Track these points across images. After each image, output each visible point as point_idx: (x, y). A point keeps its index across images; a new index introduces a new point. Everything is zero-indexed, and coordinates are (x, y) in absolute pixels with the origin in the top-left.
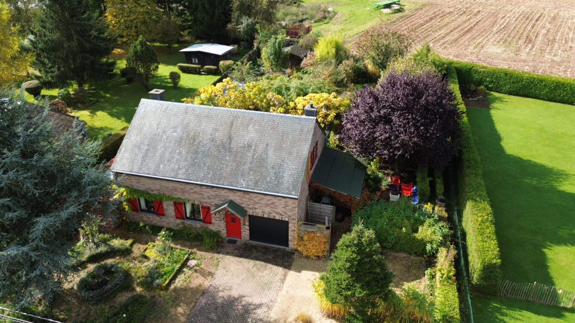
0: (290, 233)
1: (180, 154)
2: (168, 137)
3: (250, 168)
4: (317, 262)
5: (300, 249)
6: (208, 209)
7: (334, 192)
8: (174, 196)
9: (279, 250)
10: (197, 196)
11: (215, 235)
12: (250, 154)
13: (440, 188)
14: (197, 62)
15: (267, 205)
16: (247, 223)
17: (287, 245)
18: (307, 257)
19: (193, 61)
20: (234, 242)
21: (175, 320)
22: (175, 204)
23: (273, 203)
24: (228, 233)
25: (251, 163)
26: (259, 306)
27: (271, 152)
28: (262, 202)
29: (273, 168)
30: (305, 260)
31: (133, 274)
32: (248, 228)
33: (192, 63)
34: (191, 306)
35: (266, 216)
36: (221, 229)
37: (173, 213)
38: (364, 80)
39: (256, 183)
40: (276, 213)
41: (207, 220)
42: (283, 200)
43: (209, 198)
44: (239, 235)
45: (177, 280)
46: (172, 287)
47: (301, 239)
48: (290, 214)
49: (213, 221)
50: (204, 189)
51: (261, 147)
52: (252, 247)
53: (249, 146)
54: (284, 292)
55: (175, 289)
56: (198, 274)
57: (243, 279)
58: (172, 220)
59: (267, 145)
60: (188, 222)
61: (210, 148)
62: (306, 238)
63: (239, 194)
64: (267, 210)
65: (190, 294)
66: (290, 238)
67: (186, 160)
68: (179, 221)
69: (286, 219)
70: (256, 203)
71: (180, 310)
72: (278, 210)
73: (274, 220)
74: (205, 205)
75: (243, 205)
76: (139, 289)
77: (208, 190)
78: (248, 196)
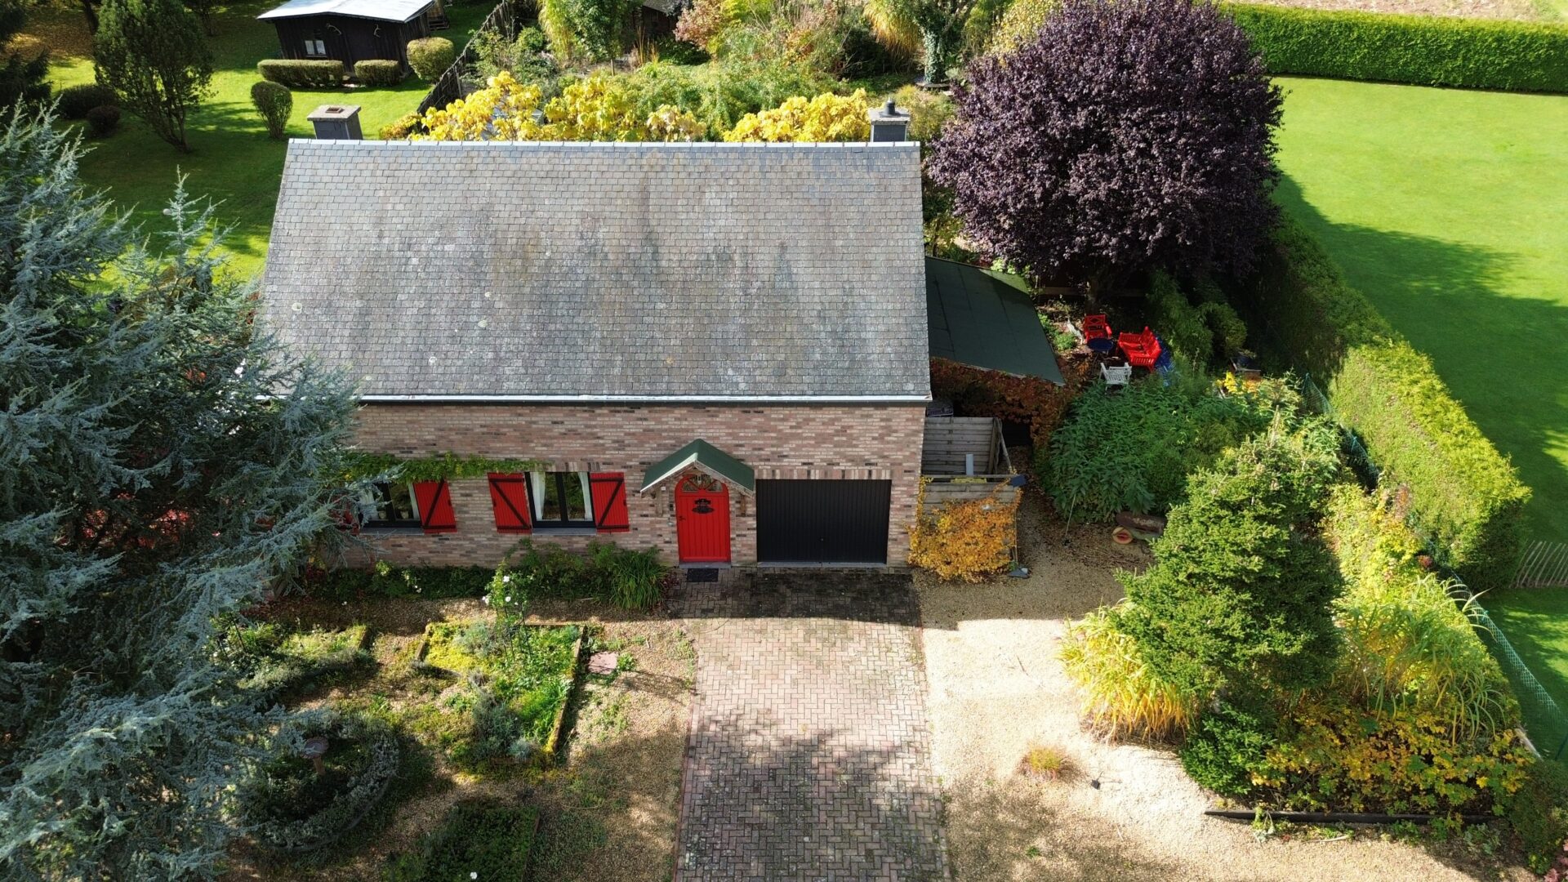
0: (894, 517)
1: (488, 309)
2: (427, 261)
3: (747, 329)
4: (991, 591)
5: (925, 561)
6: (619, 480)
7: (988, 376)
8: (490, 457)
9: (858, 575)
10: (576, 444)
11: (643, 563)
12: (733, 284)
13: (1236, 331)
14: (322, 50)
15: (821, 439)
16: (751, 509)
17: (882, 556)
18: (955, 581)
19: (310, 50)
20: (711, 575)
21: (634, 850)
22: (494, 481)
23: (843, 430)
24: (684, 553)
25: (746, 311)
26: (889, 754)
27: (802, 269)
28: (806, 432)
29: (822, 318)
30: (951, 591)
31: (422, 737)
32: (752, 522)
33: (303, 55)
34: (670, 798)
35: (816, 475)
36: (659, 542)
37: (489, 516)
38: (871, 66)
39: (781, 372)
40: (852, 460)
41: (612, 516)
42: (878, 414)
43: (621, 445)
44: (726, 554)
45: (581, 726)
46: (576, 750)
47: (928, 528)
48: (899, 456)
49: (633, 519)
50: (603, 418)
51: (764, 260)
52: (774, 580)
53: (725, 258)
54: (937, 696)
55: (593, 757)
56: (641, 694)
57: (795, 682)
58: (482, 539)
59: (783, 247)
60: (543, 538)
61: (589, 281)
62: (945, 522)
63: (727, 415)
64: (821, 455)
65: (646, 759)
66: (893, 531)
67: (515, 329)
68: (510, 539)
69: (885, 476)
70: (784, 439)
71: (641, 816)
72: (860, 451)
73: (845, 484)
74: (604, 469)
75: (739, 453)
76: (464, 780)
77: (618, 418)
78: (757, 420)
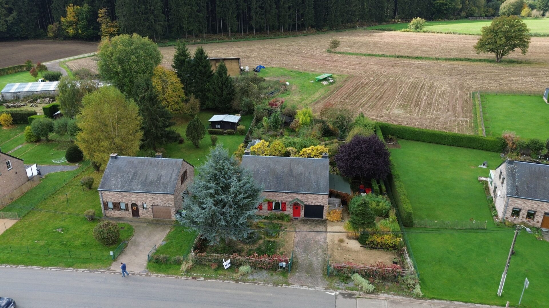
0: (324, 211)
1: (269, 179)
2: (261, 172)
3: (304, 183)
4: (338, 223)
5: (329, 218)
6: (285, 203)
8: (268, 199)
9: (319, 220)
10: (280, 198)
11: (288, 216)
12: (302, 177)
13: (384, 187)
14: (219, 127)
15: (314, 199)
16: (304, 209)
17: (322, 217)
18: (333, 221)
19: (217, 127)
20: (297, 219)
21: (289, 246)
22: (268, 203)
23: (317, 198)
24: (294, 215)
25: (304, 181)
27: (312, 175)
28: (312, 198)
29: (315, 182)
30: (332, 223)
32: (304, 211)
33: (215, 128)
35: (313, 204)
36: (290, 213)
37: (267, 208)
38: (329, 135)
39: (308, 190)
40: (318, 202)
41: (284, 209)
42: (322, 196)
43: (286, 198)
44: (299, 216)
45: (281, 234)
47: (329, 213)
48: (325, 202)
49: (287, 209)
50: (284, 194)
51: (307, 174)
52: (306, 220)
53: (301, 174)
58: (265, 211)
59: (310, 172)
60: (274, 211)
61: (283, 176)
62: (331, 212)
63: (301, 195)
64: (314, 201)
66: (324, 214)
67: (273, 182)
68: (269, 212)
69: (323, 205)
70: (309, 199)
72: (319, 201)
73: (317, 206)
74: (284, 202)
75: (302, 200)
77: (286, 194)
78: (305, 196)
